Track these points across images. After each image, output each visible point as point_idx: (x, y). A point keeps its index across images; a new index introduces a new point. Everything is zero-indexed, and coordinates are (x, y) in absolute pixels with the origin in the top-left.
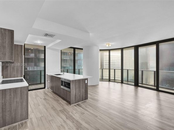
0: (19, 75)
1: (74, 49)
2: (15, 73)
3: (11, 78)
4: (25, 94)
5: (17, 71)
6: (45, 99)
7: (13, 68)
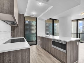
0: (22, 35)
1: (53, 20)
2: (19, 34)
3: (17, 37)
4: (26, 58)
5: (20, 33)
6: (39, 54)
7: (18, 31)
